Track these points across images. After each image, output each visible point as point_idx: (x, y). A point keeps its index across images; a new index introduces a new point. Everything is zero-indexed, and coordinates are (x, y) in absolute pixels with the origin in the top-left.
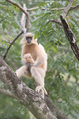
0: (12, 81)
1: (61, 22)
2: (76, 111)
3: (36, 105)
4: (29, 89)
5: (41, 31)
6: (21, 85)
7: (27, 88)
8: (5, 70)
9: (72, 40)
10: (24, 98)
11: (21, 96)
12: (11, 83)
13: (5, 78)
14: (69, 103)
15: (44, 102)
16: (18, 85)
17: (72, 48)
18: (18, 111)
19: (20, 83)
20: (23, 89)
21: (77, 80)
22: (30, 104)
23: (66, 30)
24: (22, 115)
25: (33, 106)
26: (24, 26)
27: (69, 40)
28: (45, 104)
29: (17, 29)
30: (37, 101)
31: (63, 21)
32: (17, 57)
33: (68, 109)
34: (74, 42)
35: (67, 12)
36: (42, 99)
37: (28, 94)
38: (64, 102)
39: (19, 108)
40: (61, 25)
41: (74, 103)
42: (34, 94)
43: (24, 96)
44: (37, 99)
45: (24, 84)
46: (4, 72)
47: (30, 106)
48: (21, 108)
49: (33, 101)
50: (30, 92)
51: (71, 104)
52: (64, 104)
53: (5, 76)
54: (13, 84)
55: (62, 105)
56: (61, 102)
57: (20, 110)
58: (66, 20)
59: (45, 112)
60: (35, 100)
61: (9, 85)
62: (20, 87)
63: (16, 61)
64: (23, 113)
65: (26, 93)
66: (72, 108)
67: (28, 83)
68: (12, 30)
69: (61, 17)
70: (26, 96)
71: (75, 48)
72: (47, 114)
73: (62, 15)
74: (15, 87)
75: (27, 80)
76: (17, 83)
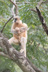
0: (6, 46)
1: (36, 10)
2: (43, 66)
3: (21, 61)
4: (17, 51)
5: (24, 16)
6: (12, 49)
7: (15, 50)
8: (2, 40)
9: (43, 21)
10: (13, 57)
11: (12, 55)
12: (5, 47)
13: (2, 44)
14: (39, 60)
15: (25, 59)
16: (10, 48)
17: (43, 26)
18: (8, 65)
19: (11, 48)
20: (13, 51)
21: (44, 47)
22: (17, 60)
23: (40, 15)
24: (10, 68)
25: (19, 61)
26: (14, 13)
27: (41, 21)
28: (26, 60)
29: (8, 16)
30: (21, 59)
31: (38, 10)
32: (7, 32)
33: (38, 64)
34: (44, 23)
35: (40, 5)
36: (24, 57)
37: (16, 54)
38: (36, 59)
39: (9, 64)
40: (36, 12)
41: (42, 60)
42: (20, 54)
43: (14, 56)
44: (21, 57)
45: (14, 48)
46: (2, 41)
47: (17, 61)
48: (10, 63)
49: (19, 59)
50: (17, 53)
51: (40, 61)
52: (36, 61)
53: (2, 43)
54: (7, 48)
55: (35, 62)
56: (34, 60)
57: (9, 65)
58: (39, 10)
59: (26, 65)
60: (20, 58)
61: (4, 49)
62: (11, 50)
63: (7, 34)
64: (11, 66)
65: (15, 54)
66: (41, 63)
67: (16, 47)
68: (4, 16)
69: (36, 8)
70: (15, 55)
71: (45, 27)
72: (27, 66)
73: (37, 6)
74: (8, 50)
75: (15, 46)
76: (9, 48)
